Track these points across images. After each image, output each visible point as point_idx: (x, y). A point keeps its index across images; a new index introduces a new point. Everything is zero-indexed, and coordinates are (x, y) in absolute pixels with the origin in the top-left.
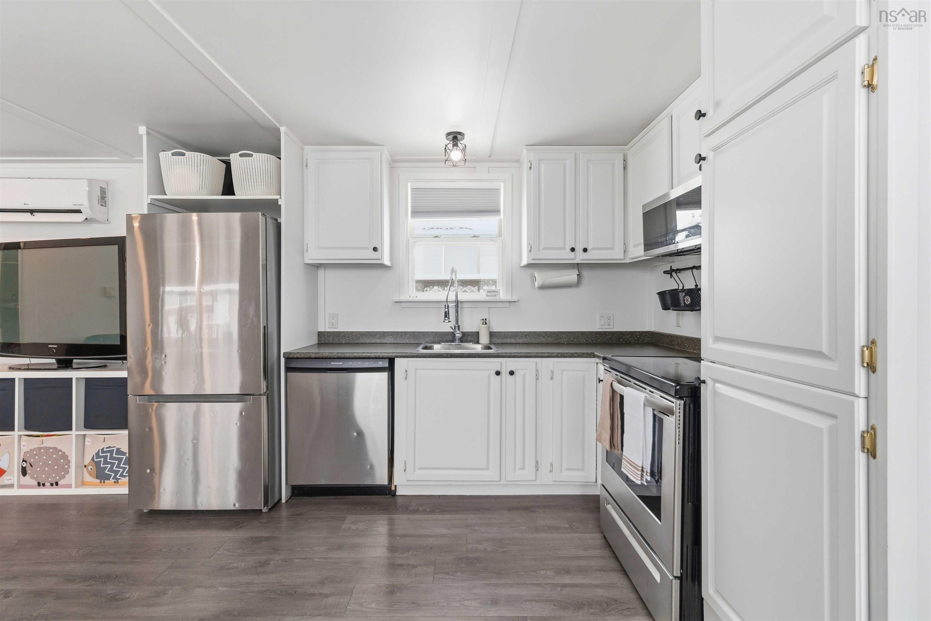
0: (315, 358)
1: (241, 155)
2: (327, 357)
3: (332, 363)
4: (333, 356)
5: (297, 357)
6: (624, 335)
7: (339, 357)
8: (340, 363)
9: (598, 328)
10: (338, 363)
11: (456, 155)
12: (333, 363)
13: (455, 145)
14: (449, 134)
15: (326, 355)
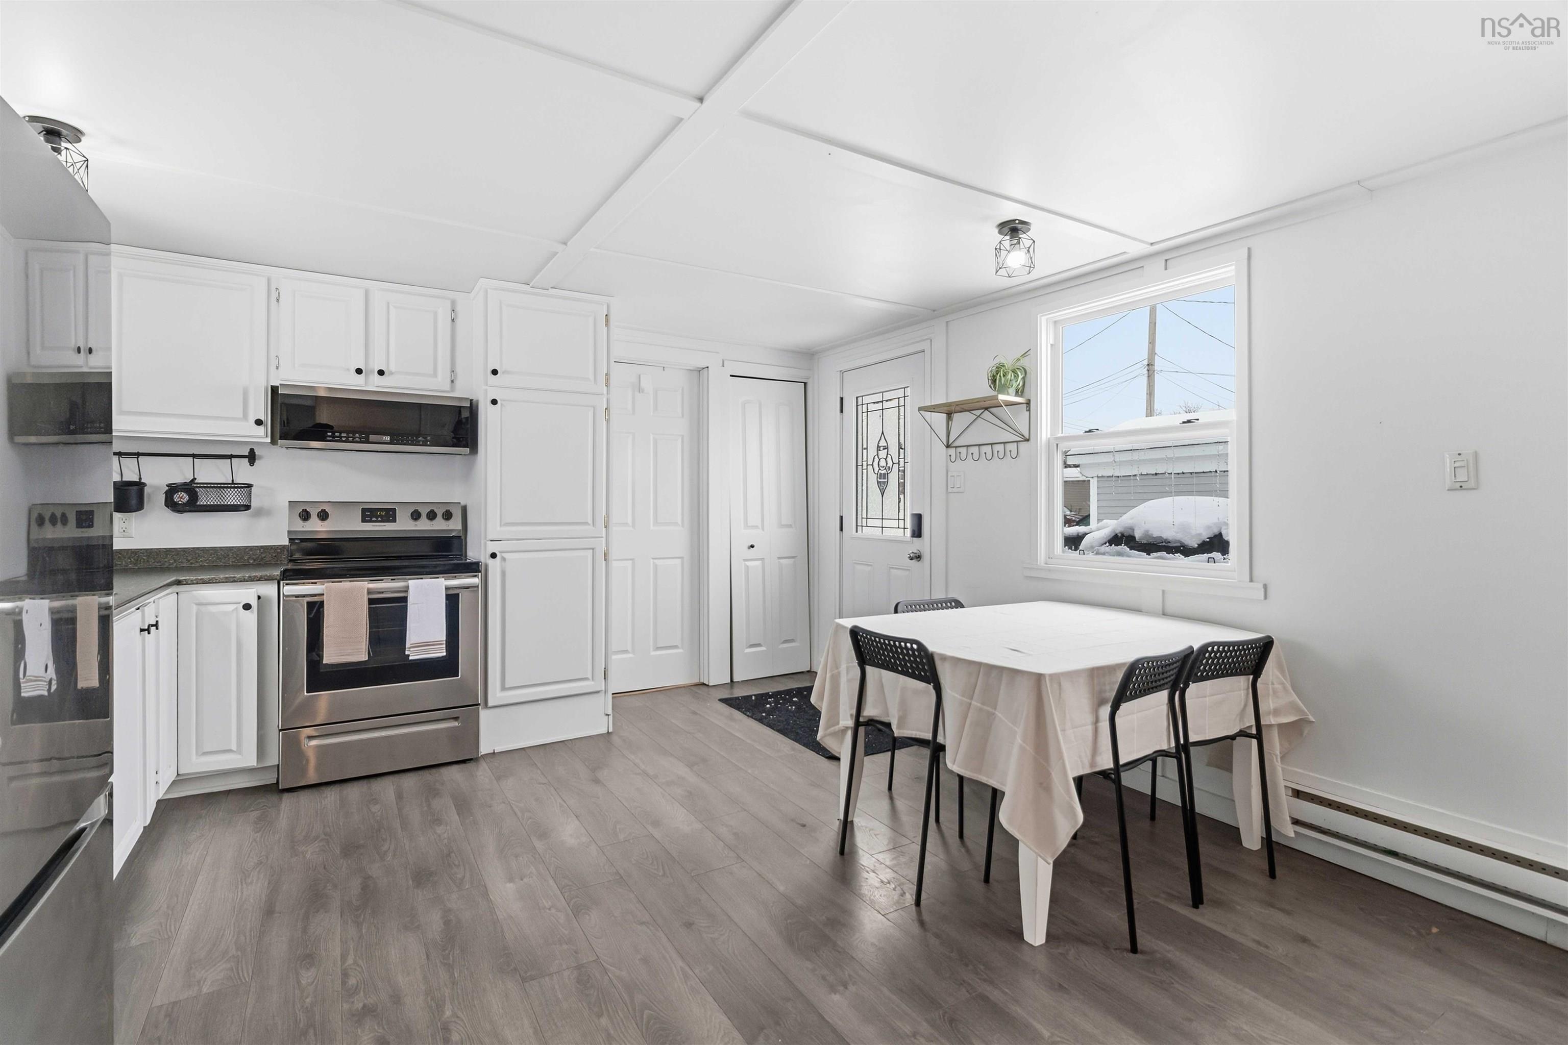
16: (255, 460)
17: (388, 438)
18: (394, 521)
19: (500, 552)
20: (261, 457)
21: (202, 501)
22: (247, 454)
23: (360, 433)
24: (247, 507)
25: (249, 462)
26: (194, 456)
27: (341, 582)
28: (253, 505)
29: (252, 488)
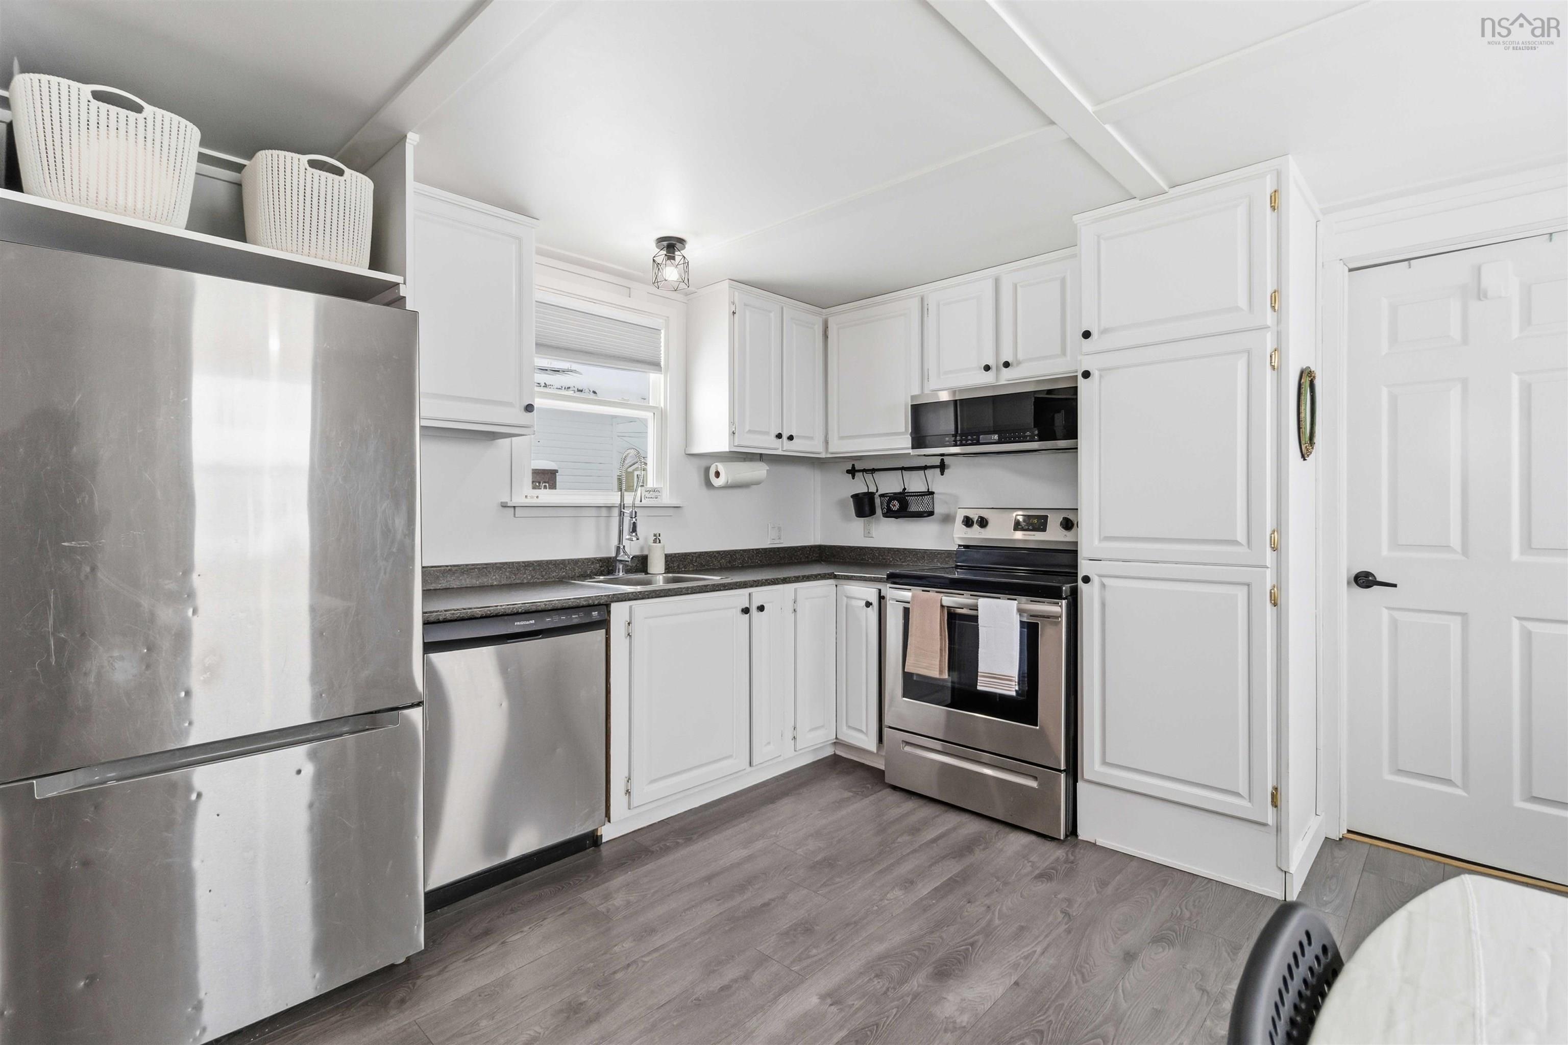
0: (482, 617)
1: (313, 164)
2: (506, 612)
3: (516, 624)
4: (516, 609)
5: (444, 619)
6: (796, 551)
7: (527, 611)
8: (531, 622)
9: (769, 543)
10: (528, 623)
11: (671, 273)
12: (518, 623)
13: (671, 258)
14: (661, 240)
15: (504, 608)
16: (944, 469)
17: (996, 437)
18: (1044, 530)
19: (1100, 576)
20: (949, 467)
21: (913, 508)
22: (939, 464)
23: (972, 434)
24: (931, 514)
25: (940, 471)
26: (903, 469)
27: (929, 591)
28: (936, 511)
29: (934, 495)
